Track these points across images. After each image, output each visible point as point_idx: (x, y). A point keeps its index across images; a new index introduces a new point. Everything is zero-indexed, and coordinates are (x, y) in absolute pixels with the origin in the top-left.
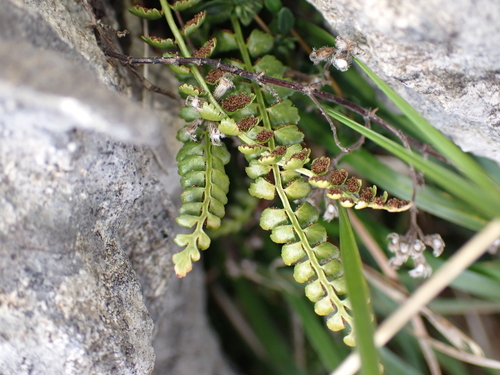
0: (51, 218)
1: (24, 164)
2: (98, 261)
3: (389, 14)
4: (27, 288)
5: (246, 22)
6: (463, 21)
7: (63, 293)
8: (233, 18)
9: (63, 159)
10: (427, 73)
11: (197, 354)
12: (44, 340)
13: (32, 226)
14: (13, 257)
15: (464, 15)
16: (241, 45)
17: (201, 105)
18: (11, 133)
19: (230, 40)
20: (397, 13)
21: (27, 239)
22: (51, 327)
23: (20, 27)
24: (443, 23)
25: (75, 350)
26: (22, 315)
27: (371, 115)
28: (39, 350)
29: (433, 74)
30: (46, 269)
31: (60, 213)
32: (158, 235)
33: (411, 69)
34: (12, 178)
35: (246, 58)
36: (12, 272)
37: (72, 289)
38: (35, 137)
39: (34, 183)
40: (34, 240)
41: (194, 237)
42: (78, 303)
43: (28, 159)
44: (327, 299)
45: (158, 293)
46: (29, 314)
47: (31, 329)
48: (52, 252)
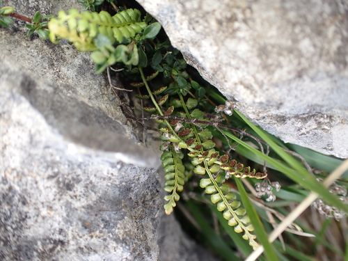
0: (111, 196)
1: (98, 175)
2: (131, 211)
3: (252, 97)
4: (103, 228)
5: (185, 94)
6: (285, 99)
7: (119, 229)
8: (179, 93)
9: (115, 172)
10: (268, 116)
11: (172, 234)
12: (112, 251)
13: (103, 201)
14: (96, 215)
15: (286, 96)
16: (184, 105)
17: (170, 136)
18: (92, 163)
19: (178, 103)
20: (255, 96)
21: (102, 206)
22: (115, 245)
23: (92, 116)
24: (276, 100)
25: (126, 253)
26: (102, 241)
27: (243, 132)
28: (110, 255)
29: (271, 117)
30: (110, 218)
31: (114, 193)
32: (155, 191)
33: (261, 115)
34: (93, 181)
35: (186, 111)
36: (96, 222)
37: (122, 226)
38: (103, 164)
39: (103, 182)
40: (104, 207)
41: (172, 196)
42: (126, 232)
43: (100, 172)
44: (233, 219)
45: (156, 216)
46: (105, 240)
47: (106, 247)
48: (113, 211)
